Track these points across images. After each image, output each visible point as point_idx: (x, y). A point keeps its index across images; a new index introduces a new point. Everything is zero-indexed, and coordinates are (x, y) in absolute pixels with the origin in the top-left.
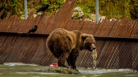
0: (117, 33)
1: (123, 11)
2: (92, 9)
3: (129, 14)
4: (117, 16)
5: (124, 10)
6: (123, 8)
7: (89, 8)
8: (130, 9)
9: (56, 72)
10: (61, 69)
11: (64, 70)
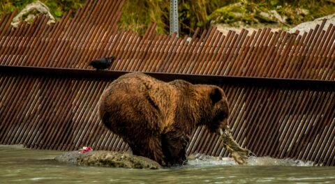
0: (245, 66)
1: (144, 14)
2: (66, 8)
3: (160, 21)
4: (130, 27)
5: (147, 11)
6: (144, 7)
7: (59, 4)
8: (161, 9)
9: (101, 164)
10: (114, 158)
11: (121, 158)
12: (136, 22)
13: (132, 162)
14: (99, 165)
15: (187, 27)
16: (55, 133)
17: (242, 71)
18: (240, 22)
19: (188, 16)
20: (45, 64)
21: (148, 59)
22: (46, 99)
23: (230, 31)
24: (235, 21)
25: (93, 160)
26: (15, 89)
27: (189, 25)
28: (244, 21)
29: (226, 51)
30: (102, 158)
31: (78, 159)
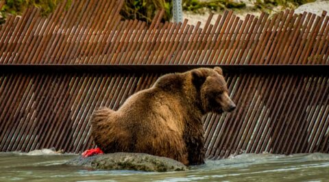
9: (119, 167)
10: (133, 160)
11: (142, 160)
13: (155, 163)
14: (117, 169)
17: (264, 59)
20: (40, 60)
21: (157, 50)
22: (44, 99)
23: (249, 15)
25: (111, 163)
26: (8, 90)
29: (245, 37)
30: (121, 161)
31: (92, 163)
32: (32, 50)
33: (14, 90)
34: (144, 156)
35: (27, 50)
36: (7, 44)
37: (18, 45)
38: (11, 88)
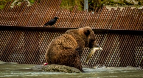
1: (72, 1)
9: (53, 70)
10: (59, 68)
11: (62, 68)
12: (69, 5)
13: (67, 69)
14: (52, 71)
15: (92, 7)
16: (31, 56)
18: (117, 4)
19: (93, 2)
20: (26, 24)
21: (74, 22)
22: (27, 41)
23: (112, 9)
24: (114, 4)
25: (49, 69)
26: (12, 37)
27: (93, 6)
28: (119, 4)
29: (110, 18)
30: (53, 68)
31: (42, 68)
32: (23, 20)
33: (15, 37)
34: (63, 66)
35: (21, 20)
36: (14, 17)
37: (18, 18)
38: (14, 36)
